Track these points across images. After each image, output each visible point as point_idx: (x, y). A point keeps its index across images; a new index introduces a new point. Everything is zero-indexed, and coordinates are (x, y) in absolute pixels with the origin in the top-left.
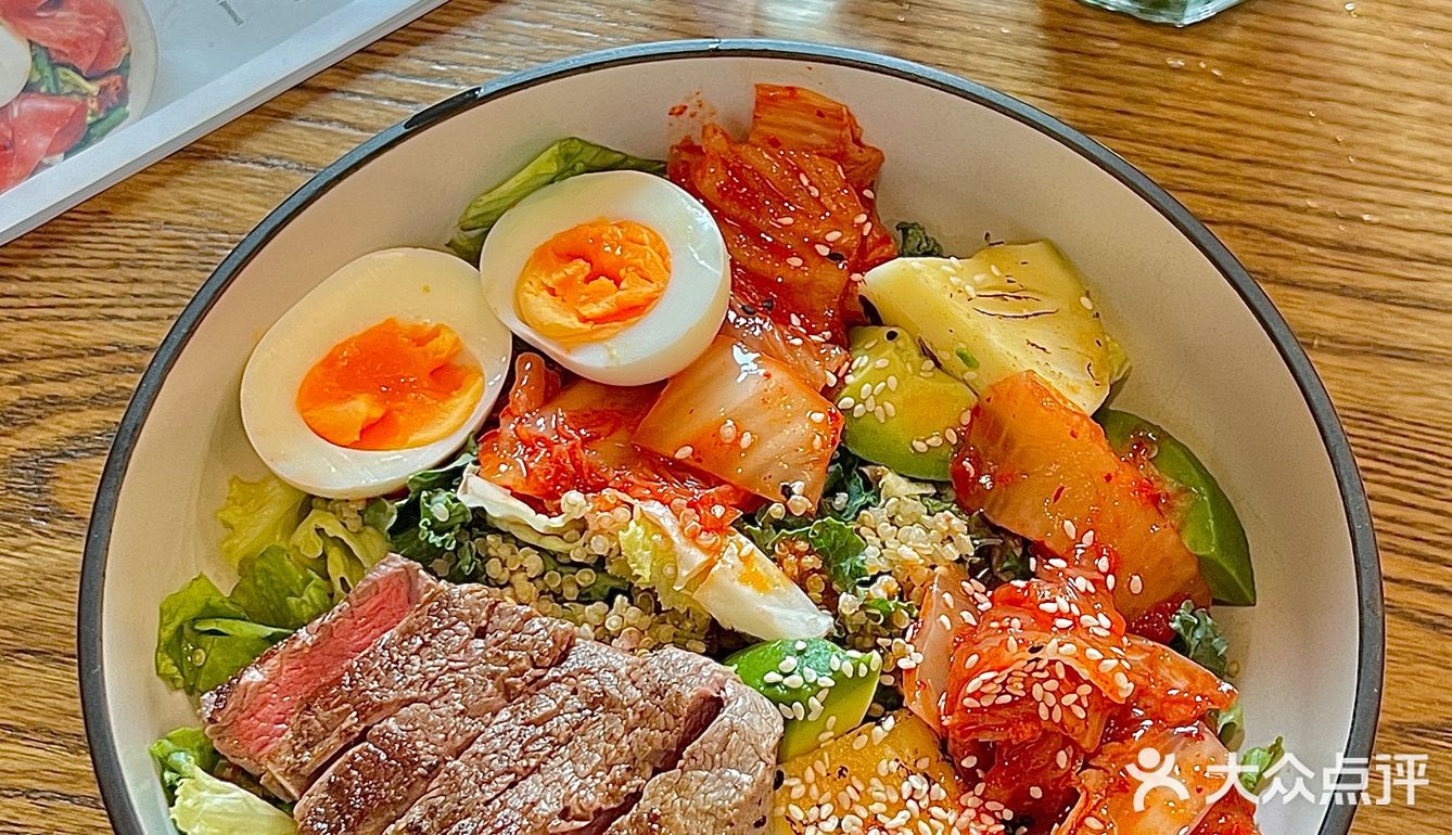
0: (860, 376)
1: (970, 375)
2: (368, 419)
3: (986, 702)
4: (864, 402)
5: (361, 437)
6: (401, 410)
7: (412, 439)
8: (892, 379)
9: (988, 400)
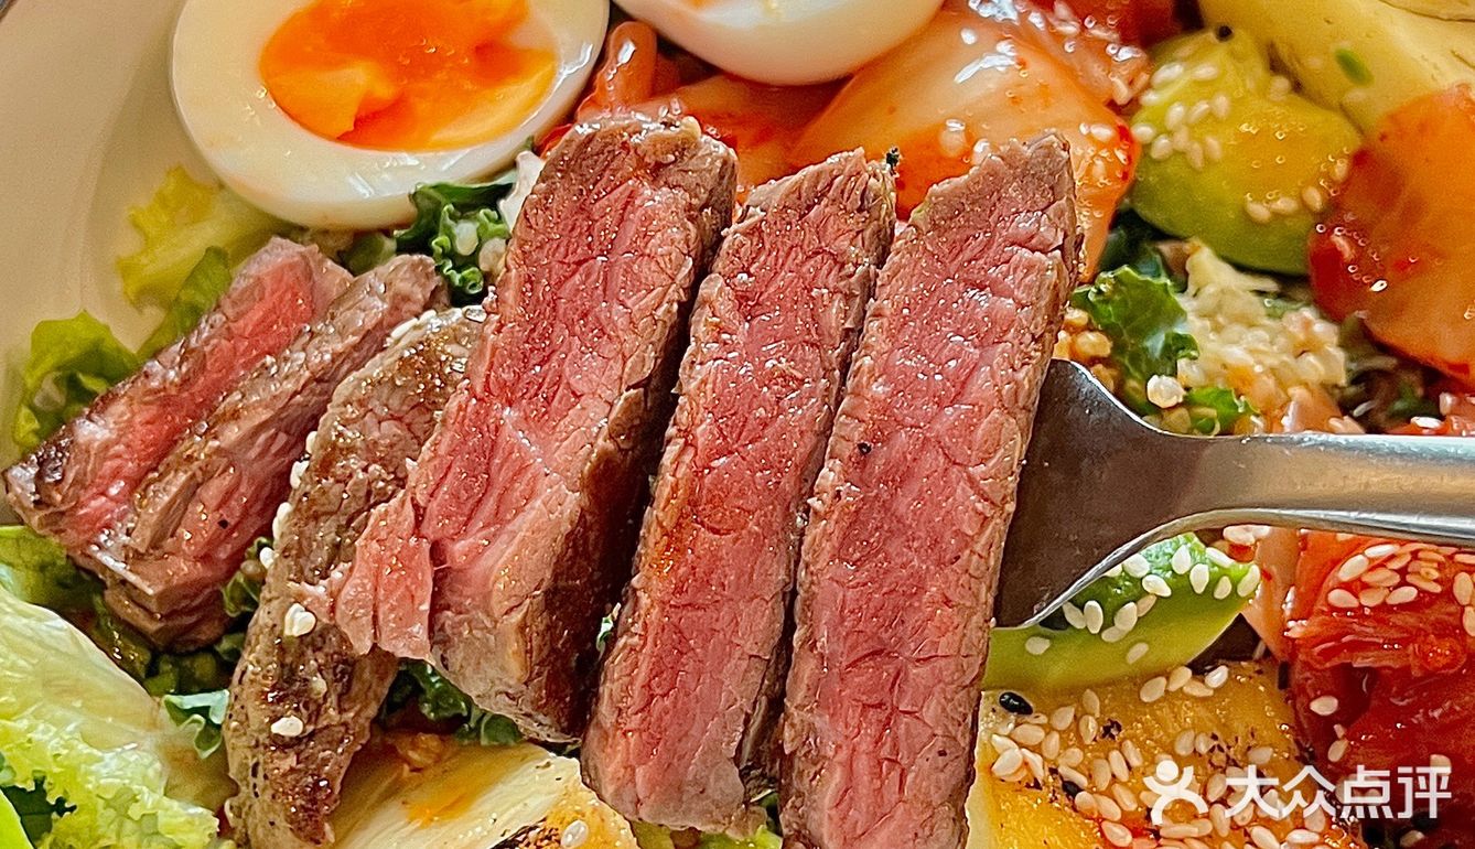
0: (1167, 94)
1: (1356, 95)
2: (367, 100)
3: (1370, 600)
4: (1170, 133)
5: (355, 125)
6: (422, 95)
7: (436, 137)
8: (1222, 102)
9: (1383, 137)
